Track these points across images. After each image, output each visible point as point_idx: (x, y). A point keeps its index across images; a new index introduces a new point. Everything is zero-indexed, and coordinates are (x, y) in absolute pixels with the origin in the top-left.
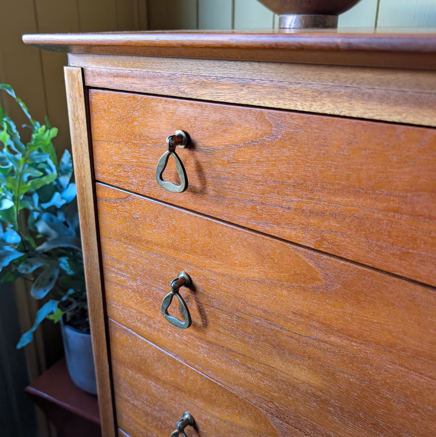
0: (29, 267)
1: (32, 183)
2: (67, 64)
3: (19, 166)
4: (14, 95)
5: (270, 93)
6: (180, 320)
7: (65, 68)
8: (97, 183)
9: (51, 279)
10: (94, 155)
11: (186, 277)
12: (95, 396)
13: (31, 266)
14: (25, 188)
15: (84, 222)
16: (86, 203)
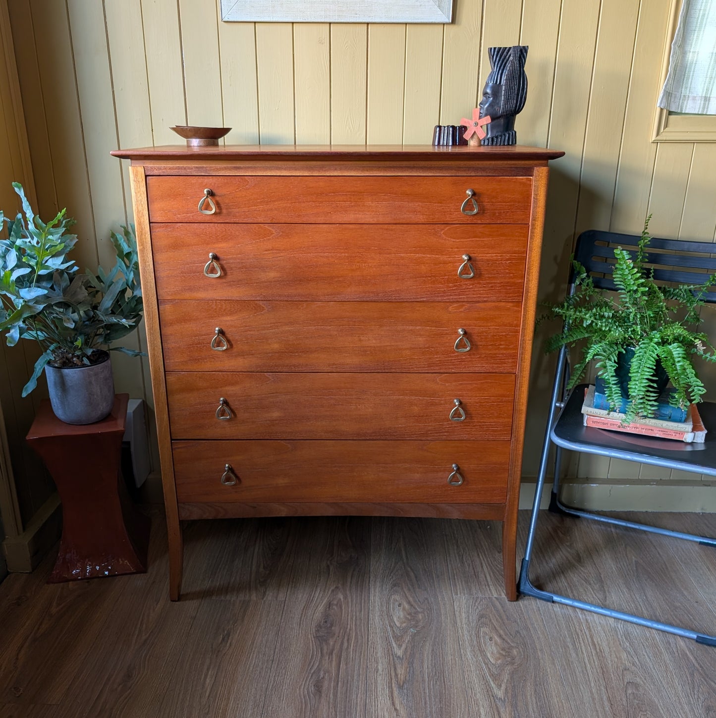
11: (216, 255)
15: (141, 247)
16: (143, 236)
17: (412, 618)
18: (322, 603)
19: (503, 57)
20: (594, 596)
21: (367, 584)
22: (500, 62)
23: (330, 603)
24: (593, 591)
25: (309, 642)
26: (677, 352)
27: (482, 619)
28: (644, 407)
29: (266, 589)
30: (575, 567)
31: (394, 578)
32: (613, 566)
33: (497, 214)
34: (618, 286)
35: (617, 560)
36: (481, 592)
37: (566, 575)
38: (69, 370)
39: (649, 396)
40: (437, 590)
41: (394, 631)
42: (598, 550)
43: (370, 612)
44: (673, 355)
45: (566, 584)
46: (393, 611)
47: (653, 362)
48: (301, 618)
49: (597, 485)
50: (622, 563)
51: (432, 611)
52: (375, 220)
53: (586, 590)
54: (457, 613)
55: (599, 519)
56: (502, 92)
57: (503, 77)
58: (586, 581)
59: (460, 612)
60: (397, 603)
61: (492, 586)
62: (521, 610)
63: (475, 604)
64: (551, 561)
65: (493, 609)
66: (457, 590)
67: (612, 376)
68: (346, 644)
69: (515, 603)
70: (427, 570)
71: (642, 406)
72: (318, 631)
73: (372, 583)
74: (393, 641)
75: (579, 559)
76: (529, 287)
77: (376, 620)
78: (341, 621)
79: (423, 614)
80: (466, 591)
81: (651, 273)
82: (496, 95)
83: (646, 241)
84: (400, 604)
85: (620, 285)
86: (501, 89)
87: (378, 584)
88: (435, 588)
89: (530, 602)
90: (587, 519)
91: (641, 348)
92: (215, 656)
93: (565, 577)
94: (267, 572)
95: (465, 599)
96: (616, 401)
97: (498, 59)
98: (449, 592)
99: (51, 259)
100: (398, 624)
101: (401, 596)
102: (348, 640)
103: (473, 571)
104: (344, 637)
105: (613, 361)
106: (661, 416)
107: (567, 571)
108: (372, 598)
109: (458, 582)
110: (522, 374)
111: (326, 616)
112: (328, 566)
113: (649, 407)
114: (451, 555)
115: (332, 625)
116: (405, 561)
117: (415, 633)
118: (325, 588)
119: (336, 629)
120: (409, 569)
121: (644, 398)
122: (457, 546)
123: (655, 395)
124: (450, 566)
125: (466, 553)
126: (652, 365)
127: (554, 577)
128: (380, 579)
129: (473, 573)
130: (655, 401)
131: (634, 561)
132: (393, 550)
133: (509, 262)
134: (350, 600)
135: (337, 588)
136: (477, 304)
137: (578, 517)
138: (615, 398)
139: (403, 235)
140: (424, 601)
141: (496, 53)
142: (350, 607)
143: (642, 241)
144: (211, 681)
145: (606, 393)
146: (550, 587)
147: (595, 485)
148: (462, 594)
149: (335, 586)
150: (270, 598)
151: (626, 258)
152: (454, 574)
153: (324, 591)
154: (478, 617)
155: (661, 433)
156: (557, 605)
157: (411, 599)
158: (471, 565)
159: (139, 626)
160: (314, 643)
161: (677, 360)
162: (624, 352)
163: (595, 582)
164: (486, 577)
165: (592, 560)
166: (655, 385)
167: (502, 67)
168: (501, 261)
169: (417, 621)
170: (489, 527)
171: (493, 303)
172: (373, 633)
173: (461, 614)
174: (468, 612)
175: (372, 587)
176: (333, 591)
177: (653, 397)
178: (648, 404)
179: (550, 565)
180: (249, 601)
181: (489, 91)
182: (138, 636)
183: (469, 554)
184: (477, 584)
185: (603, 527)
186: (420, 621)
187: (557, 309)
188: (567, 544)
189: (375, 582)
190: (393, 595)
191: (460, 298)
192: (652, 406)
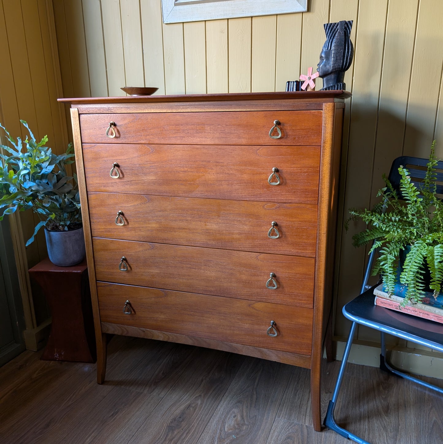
2: (71, 108)
4: (27, 127)
5: (134, 110)
7: (71, 109)
8: (83, 144)
11: (117, 164)
15: (77, 158)
16: (78, 152)
17: (238, 428)
18: (185, 404)
19: (333, 30)
20: (386, 441)
21: (221, 398)
22: (331, 33)
23: (190, 405)
24: (387, 437)
25: (162, 429)
26: (438, 251)
27: (288, 440)
28: (415, 295)
29: (156, 387)
30: (381, 416)
31: (241, 397)
32: (413, 421)
33: (297, 139)
34: (405, 198)
35: (419, 416)
36: (297, 419)
37: (370, 420)
38: (53, 232)
39: (418, 286)
40: (267, 411)
41: (221, 434)
42: (407, 406)
43: (213, 417)
44: (434, 253)
45: (367, 427)
46: (228, 419)
47: (421, 258)
48: (166, 411)
49: (421, 355)
50: (422, 420)
51: (255, 426)
52: (212, 143)
53: (381, 435)
54: (272, 431)
55: (417, 381)
56: (332, 55)
57: (333, 44)
58: (385, 428)
59: (274, 431)
60: (233, 415)
61: (308, 417)
62: (321, 440)
63: (288, 427)
64: (363, 407)
65: (300, 434)
66: (281, 414)
67: (390, 267)
68: (184, 435)
69: (319, 433)
70: (267, 395)
71: (414, 294)
72: (172, 422)
73: (225, 397)
74: (216, 441)
75: (387, 410)
76: (322, 194)
77: (213, 424)
78: (190, 419)
79: (247, 427)
80: (287, 416)
81: (435, 188)
82: (328, 57)
83: (434, 163)
84: (235, 416)
85: (407, 196)
86: (332, 52)
87: (228, 398)
88: (266, 409)
89: (331, 434)
90: (409, 381)
91: (415, 247)
92: (101, 425)
93: (369, 422)
94: (163, 377)
95: (283, 422)
96: (390, 287)
97: (329, 31)
98: (274, 415)
99: (48, 166)
100: (226, 429)
101: (239, 410)
102: (187, 433)
103: (299, 403)
104: (186, 430)
105: (393, 255)
106: (436, 304)
107: (373, 418)
108: (219, 407)
109: (285, 408)
110: (319, 259)
111: (183, 413)
112: (202, 381)
113: (418, 295)
114: (290, 389)
115: (183, 420)
116: (255, 386)
117: (235, 439)
118: (193, 393)
119: (184, 424)
120: (255, 393)
121: (415, 287)
122: (298, 383)
123: (423, 285)
124: (285, 396)
125: (302, 389)
126: (419, 260)
127: (360, 420)
128: (232, 395)
129: (299, 404)
130: (423, 290)
131: (433, 420)
132: (251, 377)
133: (306, 174)
134: (203, 406)
135: (200, 396)
136: (285, 205)
137: (402, 378)
138: (390, 285)
139: (231, 153)
140: (253, 417)
141: (328, 28)
142: (201, 411)
143: (431, 163)
144: (90, 440)
145: (383, 279)
146: (352, 427)
147: (419, 355)
148: (283, 418)
149: (199, 394)
150: (155, 394)
151: (406, 175)
152: (285, 402)
153: (191, 397)
154: (286, 437)
155: (436, 318)
156: (352, 442)
157: (245, 414)
158: (300, 398)
159: (71, 396)
160: (165, 430)
161: (436, 257)
162: (404, 249)
163: (392, 430)
164: (307, 409)
165: (397, 413)
166: (422, 278)
167: (332, 37)
168: (301, 173)
169: (241, 430)
170: (328, 373)
171: (296, 204)
172: (206, 432)
173: (274, 432)
174: (280, 432)
175: (224, 400)
176: (196, 397)
177: (421, 286)
178: (418, 292)
179: (360, 410)
180: (142, 393)
181: (323, 55)
182: (68, 401)
183: (303, 390)
184: (298, 413)
185: (419, 389)
186: (243, 431)
187: (353, 212)
188: (383, 396)
189: (227, 397)
190: (234, 408)
191: (272, 199)
192: (420, 294)
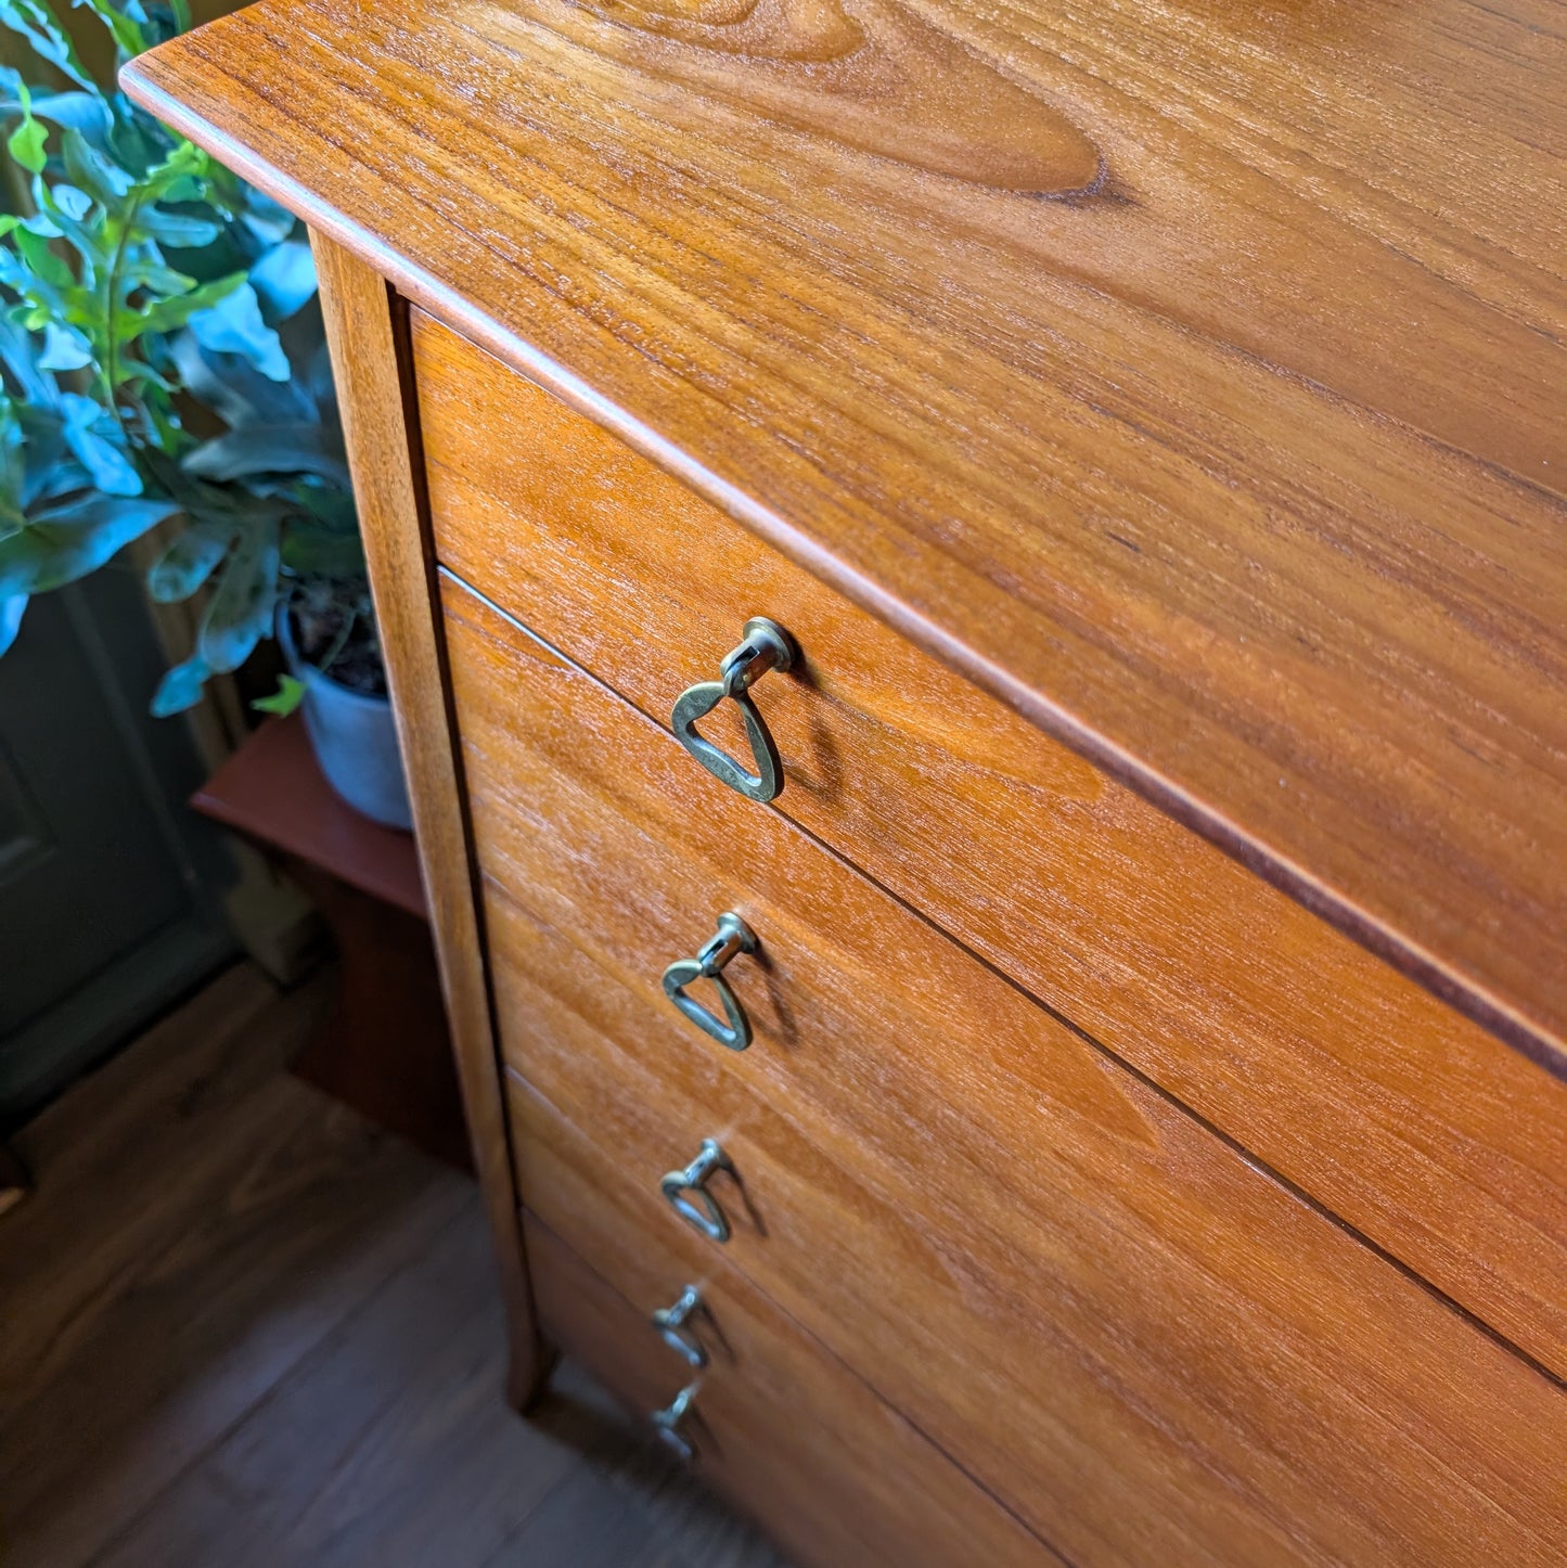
0: (181, 574)
1: (156, 305)
3: (105, 255)
6: (718, 1022)
9: (256, 591)
10: (431, 498)
12: (407, 836)
13: (188, 566)
14: (135, 322)
